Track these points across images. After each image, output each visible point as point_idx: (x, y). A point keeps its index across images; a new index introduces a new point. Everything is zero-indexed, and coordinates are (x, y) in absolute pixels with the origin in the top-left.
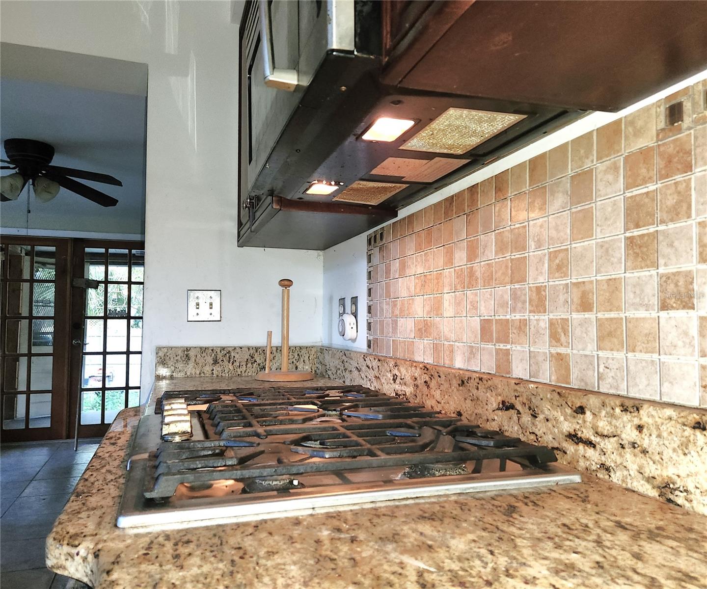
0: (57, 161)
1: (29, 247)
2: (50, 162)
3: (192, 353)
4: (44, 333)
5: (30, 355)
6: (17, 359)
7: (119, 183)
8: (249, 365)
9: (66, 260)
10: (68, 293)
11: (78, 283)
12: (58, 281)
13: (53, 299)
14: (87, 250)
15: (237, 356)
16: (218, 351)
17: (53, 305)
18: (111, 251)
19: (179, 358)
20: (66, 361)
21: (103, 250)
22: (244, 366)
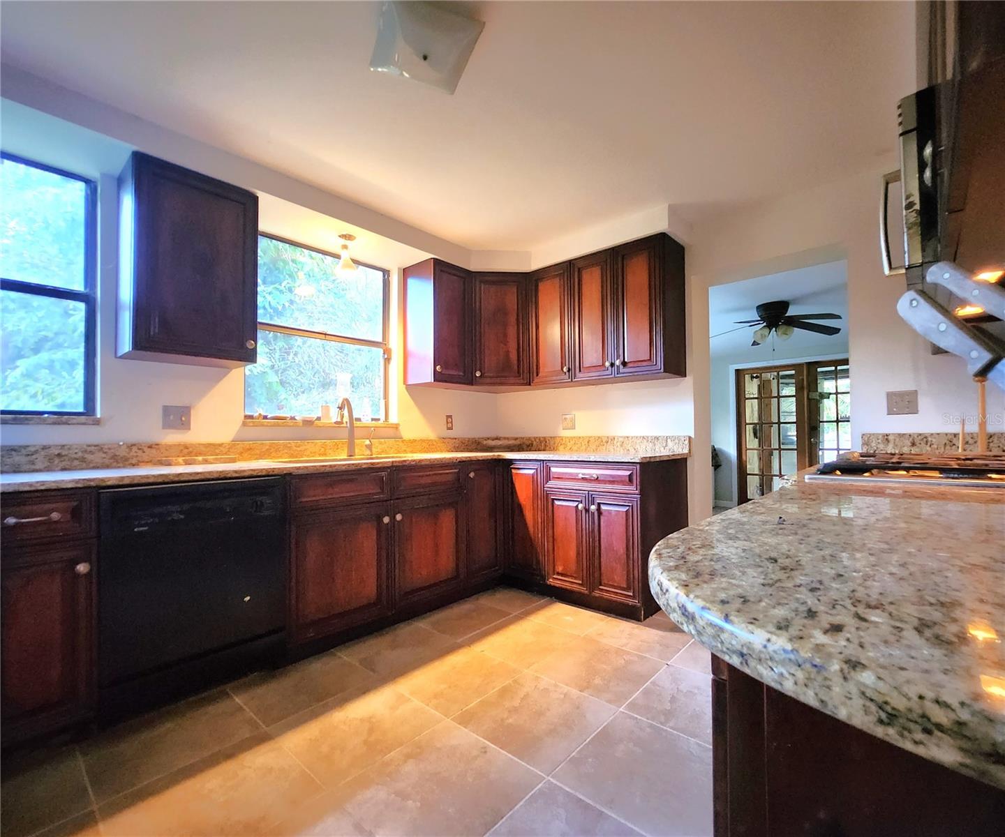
0: (792, 311)
1: (776, 373)
2: (786, 313)
3: (890, 438)
4: (790, 436)
5: (780, 449)
6: (771, 454)
7: (839, 317)
8: (948, 447)
9: (803, 379)
10: (806, 403)
11: (814, 396)
12: (798, 396)
13: (794, 410)
14: (819, 370)
15: (934, 440)
16: (916, 437)
17: (795, 414)
18: (839, 368)
19: (880, 441)
20: (807, 454)
21: (833, 368)
22: (943, 448)
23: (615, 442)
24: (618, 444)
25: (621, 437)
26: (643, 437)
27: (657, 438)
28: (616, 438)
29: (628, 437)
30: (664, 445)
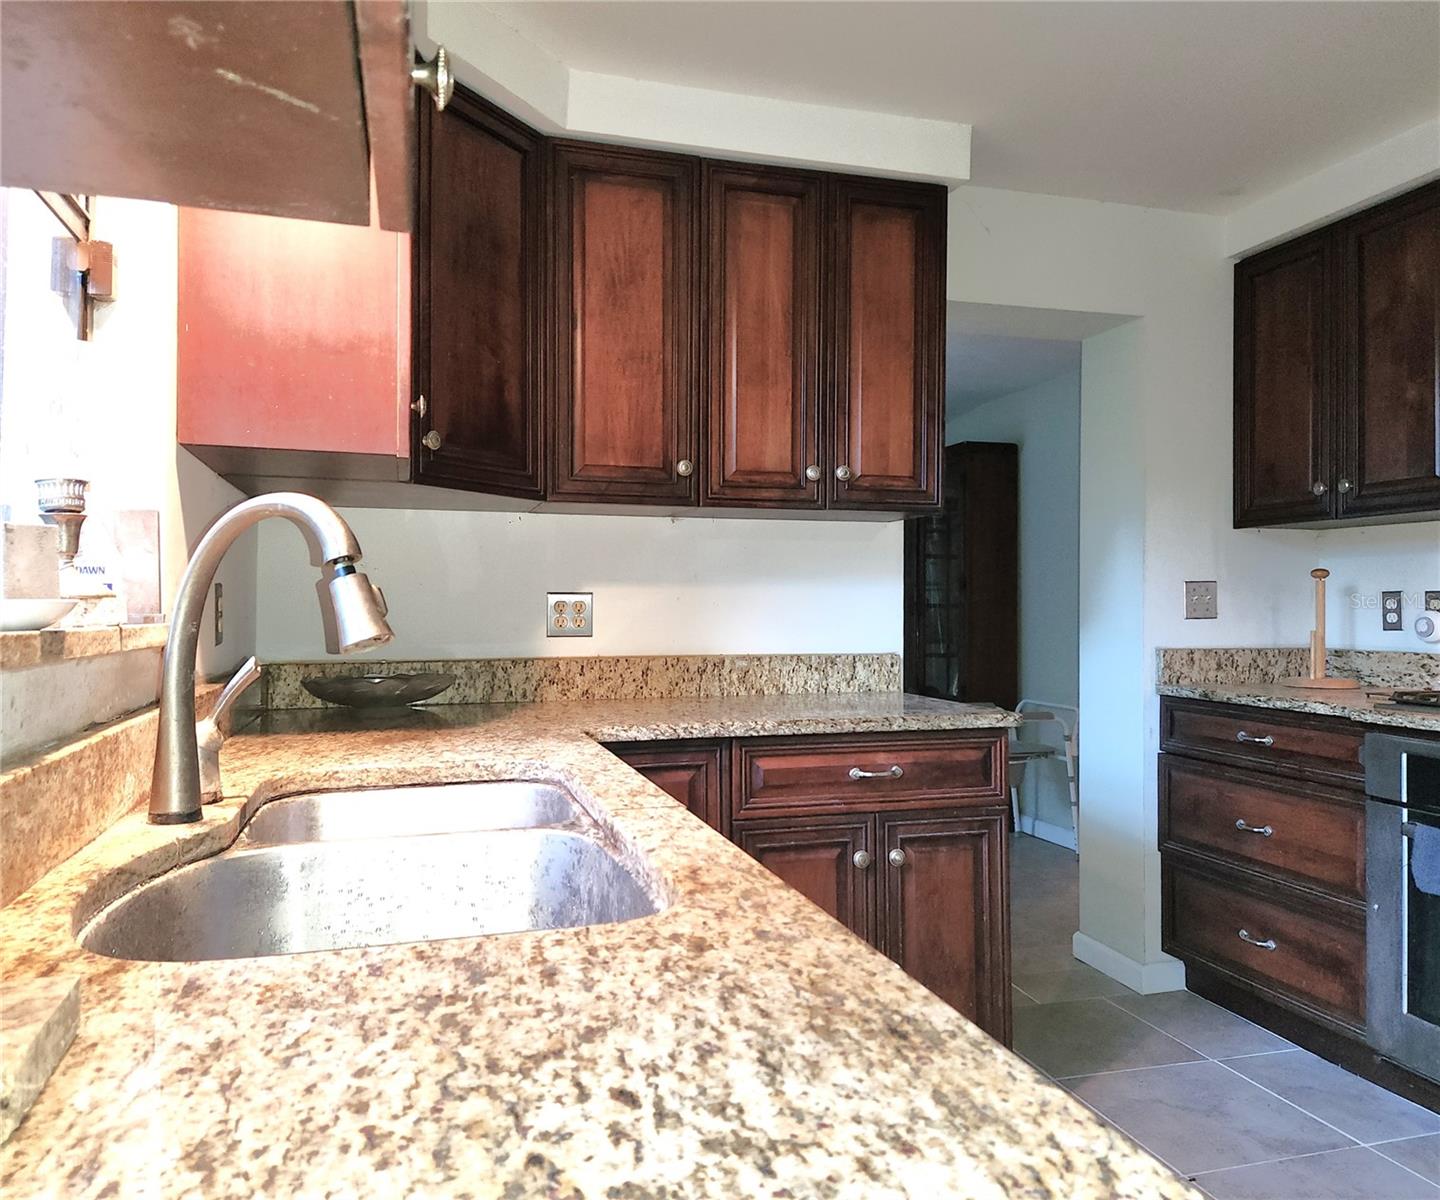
3: (1196, 656)
15: (1240, 660)
16: (1222, 654)
19: (1184, 661)
22: (1248, 672)
23: (725, 672)
24: (734, 676)
25: (743, 658)
26: (799, 657)
27: (832, 660)
28: (727, 662)
29: (759, 659)
30: (848, 675)
